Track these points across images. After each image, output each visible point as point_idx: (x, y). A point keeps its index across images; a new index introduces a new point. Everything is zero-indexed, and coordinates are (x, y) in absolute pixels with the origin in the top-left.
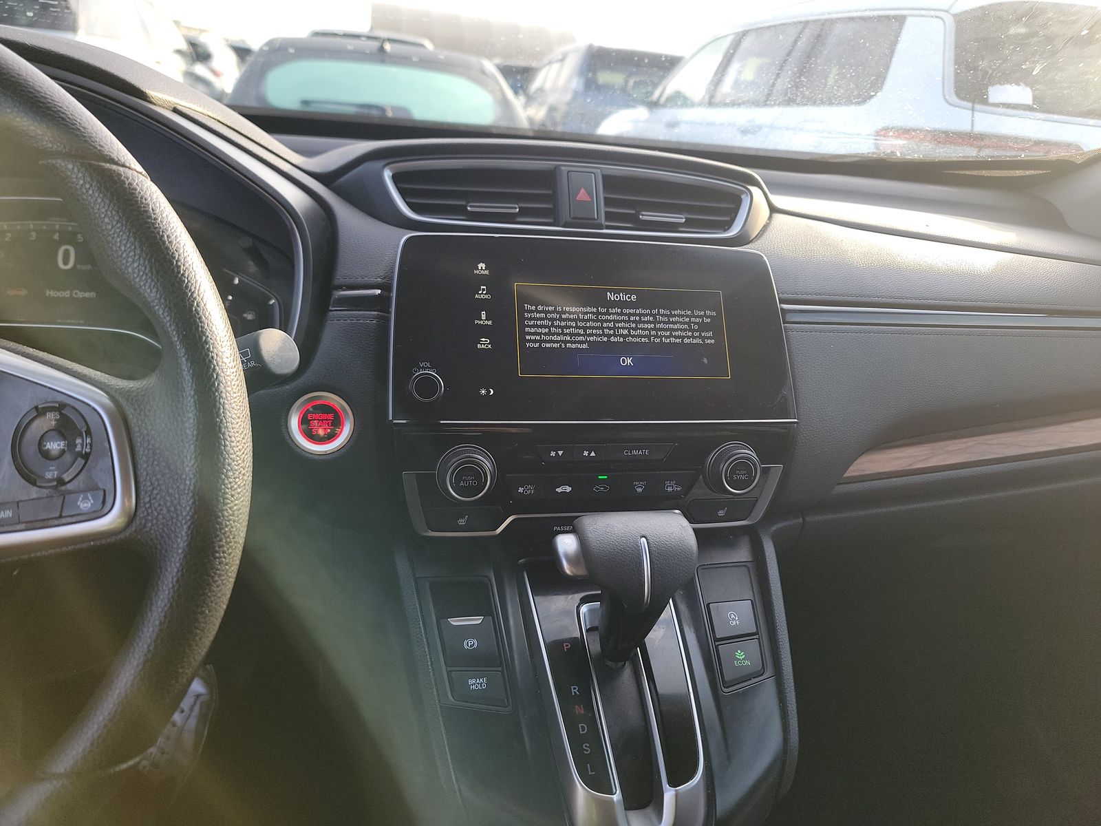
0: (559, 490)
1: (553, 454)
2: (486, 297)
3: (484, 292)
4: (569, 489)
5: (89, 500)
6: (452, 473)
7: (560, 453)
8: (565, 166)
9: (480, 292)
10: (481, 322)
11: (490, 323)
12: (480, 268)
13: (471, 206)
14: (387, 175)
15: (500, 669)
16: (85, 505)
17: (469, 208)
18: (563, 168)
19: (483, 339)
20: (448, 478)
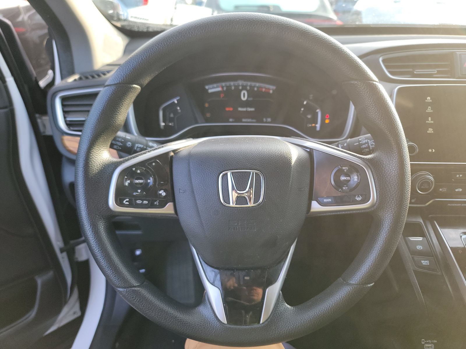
0: (457, 190)
1: (458, 176)
2: (431, 111)
3: (430, 109)
4: (461, 190)
5: (360, 197)
6: (419, 183)
7: (461, 176)
8: (458, 52)
9: (428, 109)
10: (429, 122)
11: (432, 122)
12: (428, 99)
13: (416, 72)
14: (381, 60)
15: (433, 258)
16: (359, 199)
17: (415, 72)
18: (457, 53)
19: (430, 129)
20: (417, 185)
